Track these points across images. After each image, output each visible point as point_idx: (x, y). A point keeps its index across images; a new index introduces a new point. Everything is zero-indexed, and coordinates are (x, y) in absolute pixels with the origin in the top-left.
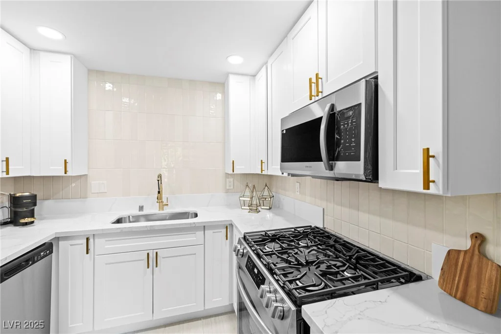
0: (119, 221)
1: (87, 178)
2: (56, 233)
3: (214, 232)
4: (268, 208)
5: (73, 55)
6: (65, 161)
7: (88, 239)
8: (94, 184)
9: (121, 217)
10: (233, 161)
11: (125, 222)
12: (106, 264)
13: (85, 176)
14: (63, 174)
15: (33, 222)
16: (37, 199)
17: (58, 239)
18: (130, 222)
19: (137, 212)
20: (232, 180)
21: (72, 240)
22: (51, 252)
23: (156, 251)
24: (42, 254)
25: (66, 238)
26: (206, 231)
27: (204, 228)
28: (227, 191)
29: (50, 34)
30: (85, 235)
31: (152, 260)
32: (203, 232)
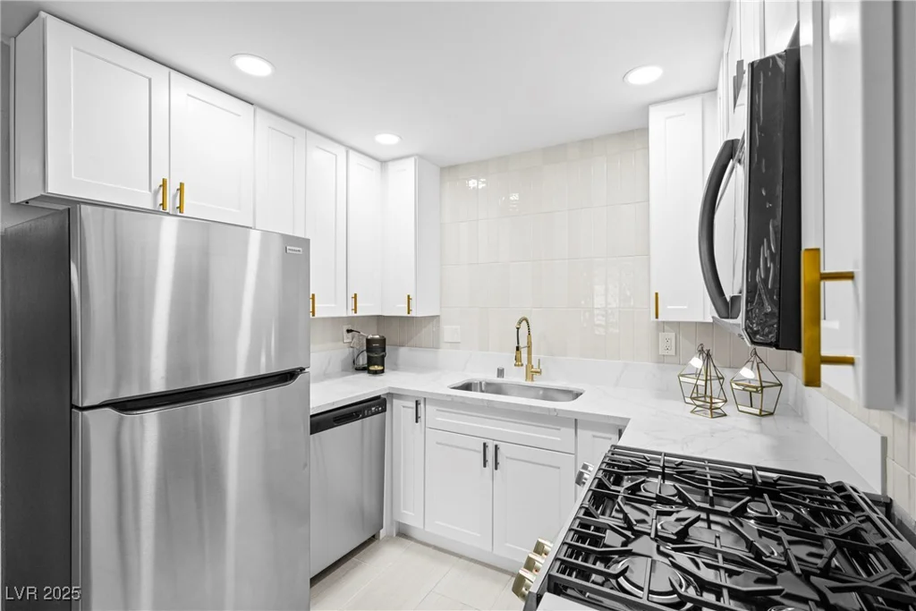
0: (467, 387)
1: (438, 322)
2: (390, 388)
3: (594, 436)
4: (757, 412)
5: (417, 155)
6: (409, 296)
7: (417, 403)
8: (448, 331)
9: (471, 381)
10: (657, 294)
11: (475, 390)
12: (438, 443)
13: (438, 316)
14: (406, 314)
15: (382, 371)
16: (387, 343)
17: (391, 395)
18: (482, 391)
19: (493, 378)
20: (672, 335)
21: (408, 400)
22: (384, 410)
23: (496, 443)
24: (373, 409)
25: (399, 396)
26: (578, 430)
27: (576, 423)
28: (661, 360)
29: (387, 140)
30: (414, 397)
31: (491, 456)
32: (573, 431)
